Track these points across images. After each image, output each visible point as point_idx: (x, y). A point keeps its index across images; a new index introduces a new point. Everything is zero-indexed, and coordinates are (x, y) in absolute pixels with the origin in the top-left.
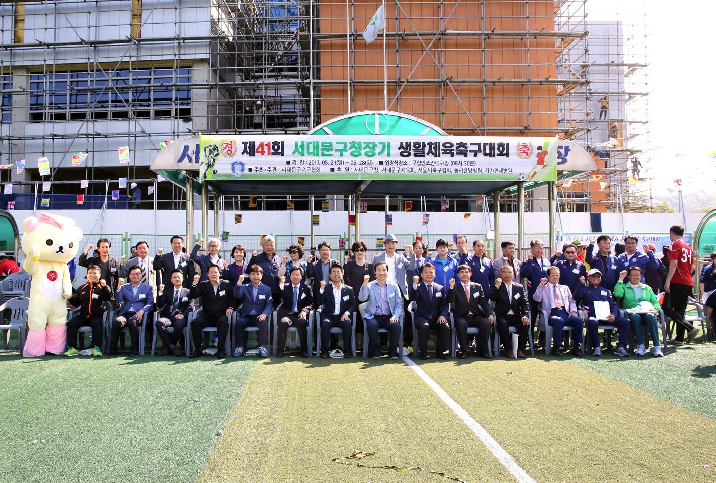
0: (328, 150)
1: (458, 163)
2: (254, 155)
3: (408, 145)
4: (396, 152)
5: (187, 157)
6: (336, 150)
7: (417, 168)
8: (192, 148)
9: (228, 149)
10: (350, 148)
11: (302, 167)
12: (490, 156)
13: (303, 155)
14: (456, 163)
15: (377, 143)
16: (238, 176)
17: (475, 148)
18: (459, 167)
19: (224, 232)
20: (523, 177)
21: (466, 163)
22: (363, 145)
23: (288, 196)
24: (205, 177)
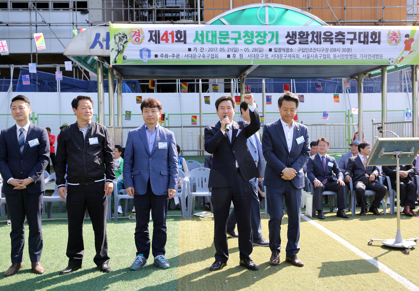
0: (225, 39)
1: (337, 50)
2: (159, 43)
3: (294, 34)
4: (283, 40)
5: (98, 44)
6: (232, 39)
7: (301, 54)
8: (103, 36)
9: (135, 37)
10: (244, 37)
11: (202, 54)
12: (364, 44)
13: (203, 43)
14: (335, 50)
15: (267, 32)
16: (146, 61)
17: (352, 36)
18: (337, 53)
19: (126, 112)
20: (392, 62)
21: (344, 50)
22: (255, 34)
23: (177, 80)
24: (115, 62)
